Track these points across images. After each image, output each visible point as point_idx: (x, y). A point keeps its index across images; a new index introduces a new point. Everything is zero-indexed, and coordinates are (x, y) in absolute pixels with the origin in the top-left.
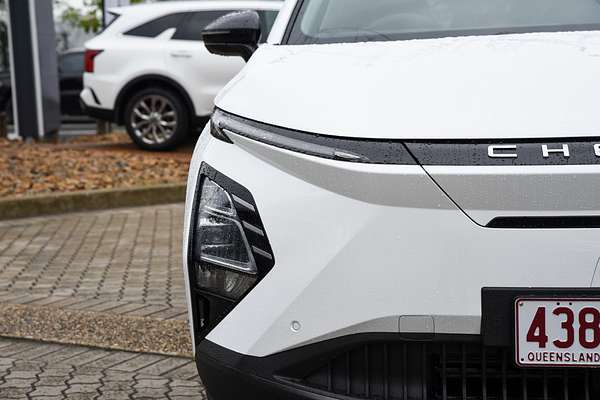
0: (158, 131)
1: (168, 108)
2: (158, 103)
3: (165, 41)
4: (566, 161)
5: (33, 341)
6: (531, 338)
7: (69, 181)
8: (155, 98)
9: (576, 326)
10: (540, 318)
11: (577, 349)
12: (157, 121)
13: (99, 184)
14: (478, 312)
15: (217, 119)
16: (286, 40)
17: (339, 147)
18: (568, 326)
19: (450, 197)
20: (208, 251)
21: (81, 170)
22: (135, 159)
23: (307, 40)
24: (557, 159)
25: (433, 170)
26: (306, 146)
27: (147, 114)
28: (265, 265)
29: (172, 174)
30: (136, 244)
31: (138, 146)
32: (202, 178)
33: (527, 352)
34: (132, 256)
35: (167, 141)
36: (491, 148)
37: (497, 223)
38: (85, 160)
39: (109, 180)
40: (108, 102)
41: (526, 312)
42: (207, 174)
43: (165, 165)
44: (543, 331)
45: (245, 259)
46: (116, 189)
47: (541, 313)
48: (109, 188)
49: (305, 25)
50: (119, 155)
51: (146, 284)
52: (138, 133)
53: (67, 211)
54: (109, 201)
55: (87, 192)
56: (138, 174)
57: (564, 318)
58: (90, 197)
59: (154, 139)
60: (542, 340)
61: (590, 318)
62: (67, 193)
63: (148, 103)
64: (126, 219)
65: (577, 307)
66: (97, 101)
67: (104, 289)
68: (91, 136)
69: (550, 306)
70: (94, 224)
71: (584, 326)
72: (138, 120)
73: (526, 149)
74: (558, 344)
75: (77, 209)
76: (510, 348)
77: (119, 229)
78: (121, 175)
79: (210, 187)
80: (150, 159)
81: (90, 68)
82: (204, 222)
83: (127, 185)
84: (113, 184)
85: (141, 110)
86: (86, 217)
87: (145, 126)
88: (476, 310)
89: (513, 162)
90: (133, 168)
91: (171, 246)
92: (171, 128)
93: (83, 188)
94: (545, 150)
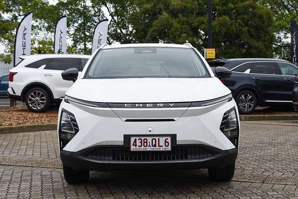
0: (39, 104)
1: (43, 96)
2: (39, 94)
3: (42, 70)
4: (141, 107)
5: (9, 165)
6: (133, 145)
7: (6, 123)
8: (37, 92)
9: (143, 142)
10: (135, 141)
11: (143, 147)
12: (38, 101)
13: (18, 124)
14: (123, 140)
15: (66, 98)
16: (85, 77)
17: (94, 104)
18: (141, 142)
19: (117, 115)
20: (63, 129)
21: (10, 119)
22: (30, 115)
23: (90, 78)
24: (139, 107)
25: (114, 109)
26: (87, 104)
27: (34, 98)
28: (77, 131)
29: (45, 120)
30: (34, 142)
31: (31, 110)
32: (62, 112)
33: (133, 148)
34: (34, 146)
35: (42, 108)
36: (126, 105)
37: (127, 121)
38: (11, 115)
39: (21, 122)
40: (19, 93)
41: (133, 139)
42: (64, 111)
43: (42, 117)
44: (136, 144)
45: (72, 130)
46: (24, 125)
47: (136, 139)
48: (22, 125)
49: (90, 74)
50: (23, 113)
51: (41, 152)
52: (31, 105)
53: (6, 133)
54: (22, 130)
55: (14, 126)
56: (32, 120)
57: (140, 141)
58: (15, 128)
59: (37, 108)
60: (136, 146)
61: (145, 141)
62: (6, 126)
63: (35, 93)
64: (29, 135)
65: (143, 138)
66: (14, 93)
67: (27, 153)
68: (8, 107)
69: (137, 138)
70: (18, 137)
71: (144, 142)
72: (31, 100)
73: (133, 105)
74: (139, 146)
75: (10, 133)
76: (129, 147)
77: (28, 138)
78: (26, 120)
79: (64, 114)
80: (36, 115)
81: (11, 80)
82: (62, 122)
83: (28, 124)
84: (23, 124)
85: (32, 96)
86: (14, 135)
87: (33, 102)
88: (122, 139)
89: (130, 107)
90: (30, 118)
91: (47, 143)
92: (43, 103)
93: (12, 125)
94: (137, 105)
